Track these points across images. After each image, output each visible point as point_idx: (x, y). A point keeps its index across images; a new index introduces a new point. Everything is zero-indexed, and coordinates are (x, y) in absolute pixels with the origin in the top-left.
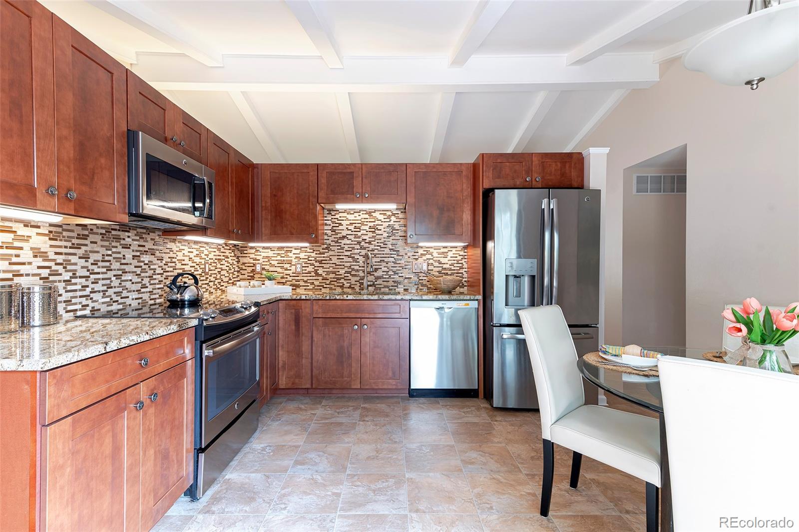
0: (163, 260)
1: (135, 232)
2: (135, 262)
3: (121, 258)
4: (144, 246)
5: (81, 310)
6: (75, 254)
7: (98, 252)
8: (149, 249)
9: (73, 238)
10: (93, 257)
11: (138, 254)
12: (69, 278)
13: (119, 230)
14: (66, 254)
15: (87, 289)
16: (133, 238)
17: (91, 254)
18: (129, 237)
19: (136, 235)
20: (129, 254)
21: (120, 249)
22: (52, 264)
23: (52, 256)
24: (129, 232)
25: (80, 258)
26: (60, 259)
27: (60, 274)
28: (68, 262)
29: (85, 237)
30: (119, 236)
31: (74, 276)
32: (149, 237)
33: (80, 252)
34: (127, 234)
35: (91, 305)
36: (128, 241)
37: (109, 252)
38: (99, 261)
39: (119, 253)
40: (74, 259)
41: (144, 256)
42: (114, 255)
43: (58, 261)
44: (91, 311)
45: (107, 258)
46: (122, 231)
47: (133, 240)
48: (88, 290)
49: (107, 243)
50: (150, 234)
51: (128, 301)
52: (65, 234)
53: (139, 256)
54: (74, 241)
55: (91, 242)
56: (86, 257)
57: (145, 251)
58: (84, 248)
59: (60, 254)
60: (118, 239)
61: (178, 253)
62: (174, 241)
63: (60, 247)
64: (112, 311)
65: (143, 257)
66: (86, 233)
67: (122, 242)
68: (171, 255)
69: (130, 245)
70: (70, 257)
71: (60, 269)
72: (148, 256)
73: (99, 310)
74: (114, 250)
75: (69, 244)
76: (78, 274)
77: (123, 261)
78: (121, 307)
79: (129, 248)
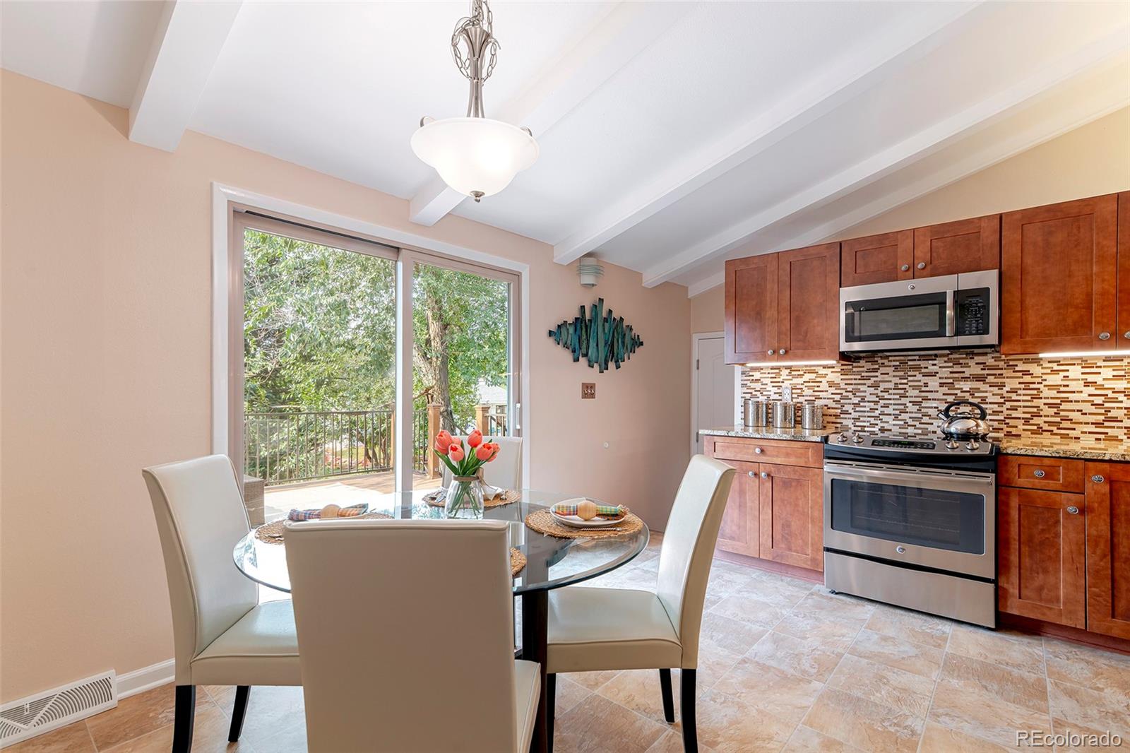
0: (1005, 386)
1: (946, 359)
2: (945, 390)
3: (922, 386)
4: (964, 372)
5: (868, 427)
6: (865, 384)
7: (891, 381)
8: (970, 375)
9: (863, 372)
10: (883, 386)
11: (951, 381)
12: (857, 402)
13: (918, 360)
14: (855, 384)
15: (876, 411)
16: (941, 365)
17: (881, 384)
18: (934, 365)
19: (945, 362)
20: (933, 383)
21: (919, 377)
22: (843, 391)
23: (843, 386)
24: (935, 360)
25: (868, 387)
26: (850, 388)
27: (851, 399)
28: (859, 390)
29: (875, 370)
30: (920, 365)
31: (863, 400)
32: (972, 363)
33: (869, 382)
34: (930, 362)
35: (881, 425)
36: (935, 369)
37: (905, 381)
38: (891, 389)
39: (920, 381)
40: (862, 387)
41: (961, 383)
42: (910, 384)
43: (848, 390)
44: (879, 430)
45: (900, 386)
46: (923, 360)
47: (940, 367)
48: (877, 413)
49: (902, 373)
50: (975, 358)
51: (931, 428)
52: (854, 369)
53: (953, 384)
54: (863, 374)
55: (882, 374)
56: (876, 386)
57: (962, 378)
58: (873, 379)
59: (852, 384)
60: (918, 368)
61: (1044, 377)
62: (1038, 361)
63: (852, 379)
64: (907, 433)
65: (958, 384)
66: (877, 367)
67: (923, 370)
68: (1027, 379)
69: (937, 373)
70: (859, 387)
71: (850, 395)
72: (969, 383)
73: (890, 430)
74: (910, 378)
75: (859, 377)
76: (866, 399)
77: (923, 389)
78: (920, 431)
79: (936, 376)
